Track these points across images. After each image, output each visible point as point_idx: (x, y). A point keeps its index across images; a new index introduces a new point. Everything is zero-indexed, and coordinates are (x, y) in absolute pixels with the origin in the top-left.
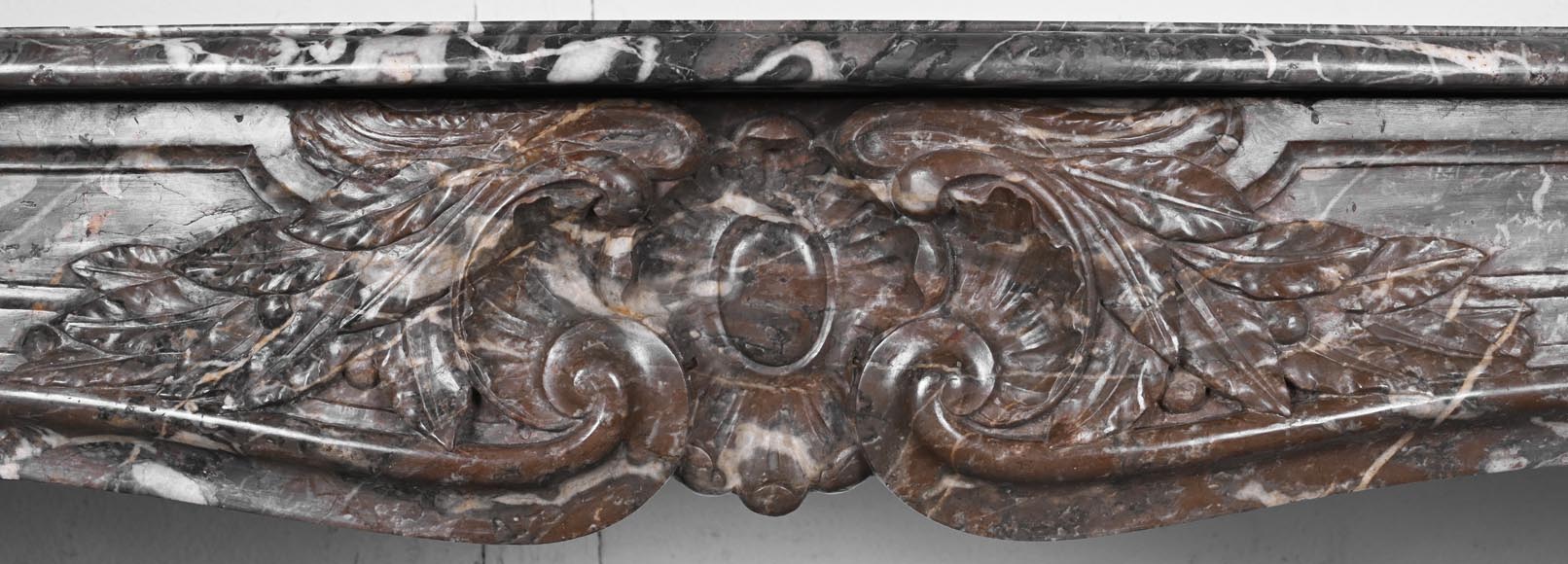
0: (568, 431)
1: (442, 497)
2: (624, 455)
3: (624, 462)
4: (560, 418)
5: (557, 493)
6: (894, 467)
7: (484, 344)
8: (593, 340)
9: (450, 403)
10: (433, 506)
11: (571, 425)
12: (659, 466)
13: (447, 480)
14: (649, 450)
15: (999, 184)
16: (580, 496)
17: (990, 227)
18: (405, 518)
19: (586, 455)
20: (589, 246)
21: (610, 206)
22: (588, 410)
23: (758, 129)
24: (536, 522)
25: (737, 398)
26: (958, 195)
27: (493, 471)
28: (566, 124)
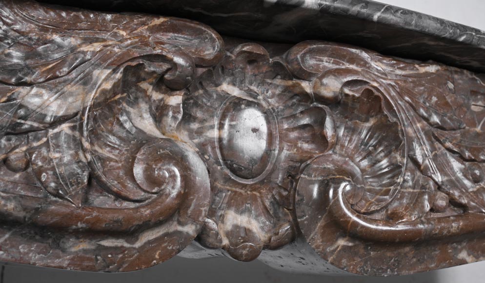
0: (147, 201)
1: (65, 241)
2: (176, 219)
3: (175, 223)
4: (143, 194)
5: (137, 239)
6: (314, 233)
7: (97, 148)
8: (163, 149)
9: (77, 180)
10: (58, 246)
11: (150, 198)
12: (194, 227)
13: (74, 227)
14: (189, 217)
15: (367, 87)
16: (149, 242)
17: (356, 112)
18: (39, 254)
19: (161, 214)
20: (154, 101)
21: (177, 73)
22: (163, 187)
23: (248, 47)
24: (122, 258)
25: (226, 195)
26: (347, 91)
27: (106, 221)
28: (153, 26)
